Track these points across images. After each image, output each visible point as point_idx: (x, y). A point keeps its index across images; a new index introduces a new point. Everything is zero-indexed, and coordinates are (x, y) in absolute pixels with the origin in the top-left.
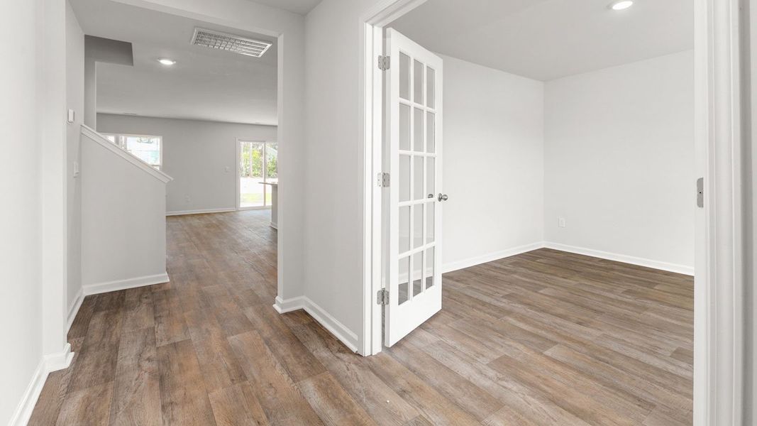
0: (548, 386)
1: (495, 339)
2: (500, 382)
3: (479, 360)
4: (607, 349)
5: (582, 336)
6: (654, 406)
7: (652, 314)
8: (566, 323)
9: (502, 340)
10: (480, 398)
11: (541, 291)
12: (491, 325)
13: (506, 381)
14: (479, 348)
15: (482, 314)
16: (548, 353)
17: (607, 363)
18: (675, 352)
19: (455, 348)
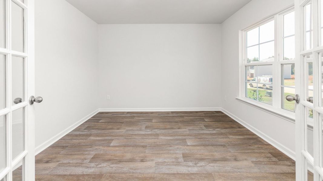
0: (116, 157)
1: (89, 149)
2: (98, 166)
3: (84, 162)
4: (129, 134)
5: (120, 133)
6: (147, 146)
7: (137, 118)
8: (113, 131)
9: (92, 148)
10: (91, 178)
11: (100, 122)
12: (84, 144)
13: (101, 164)
14: (83, 157)
15: (78, 141)
16: (112, 145)
17: (131, 139)
18: (146, 128)
19: (69, 163)
